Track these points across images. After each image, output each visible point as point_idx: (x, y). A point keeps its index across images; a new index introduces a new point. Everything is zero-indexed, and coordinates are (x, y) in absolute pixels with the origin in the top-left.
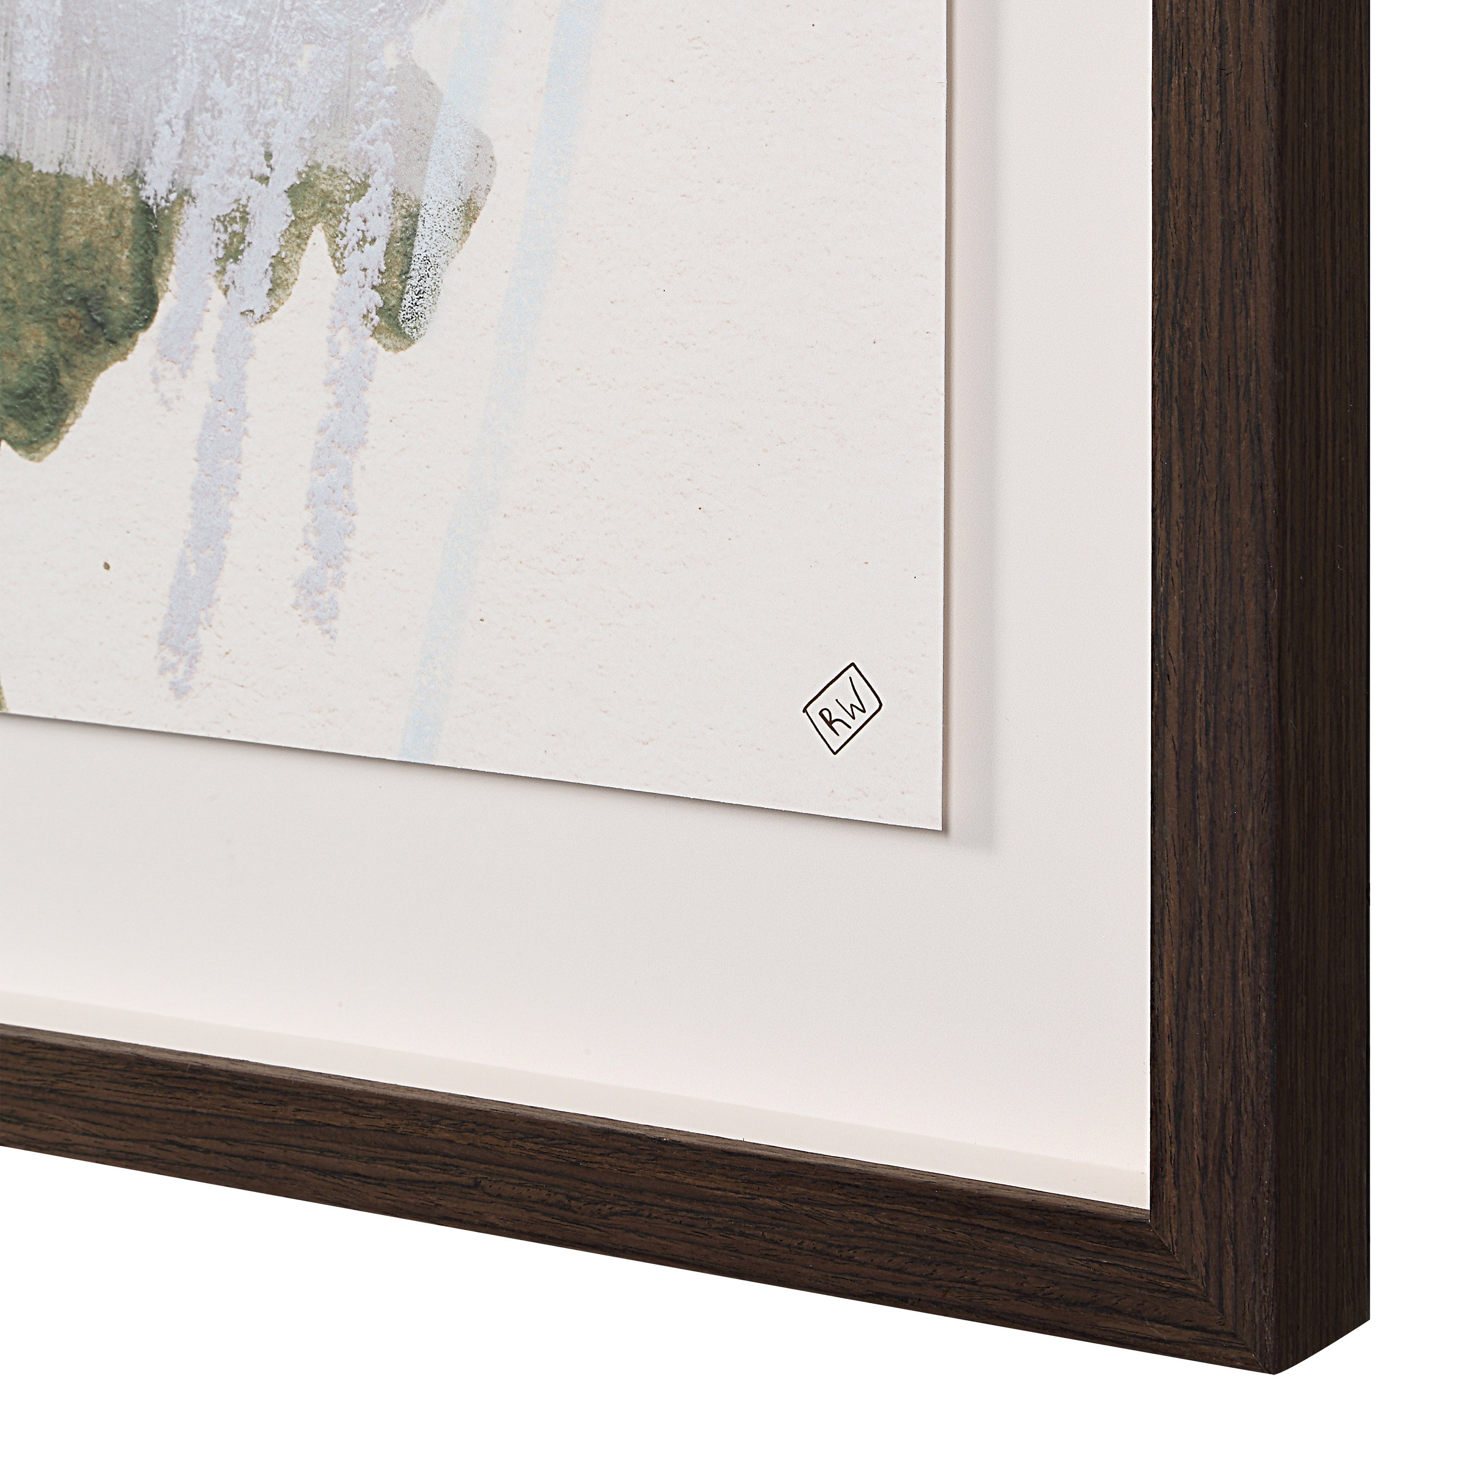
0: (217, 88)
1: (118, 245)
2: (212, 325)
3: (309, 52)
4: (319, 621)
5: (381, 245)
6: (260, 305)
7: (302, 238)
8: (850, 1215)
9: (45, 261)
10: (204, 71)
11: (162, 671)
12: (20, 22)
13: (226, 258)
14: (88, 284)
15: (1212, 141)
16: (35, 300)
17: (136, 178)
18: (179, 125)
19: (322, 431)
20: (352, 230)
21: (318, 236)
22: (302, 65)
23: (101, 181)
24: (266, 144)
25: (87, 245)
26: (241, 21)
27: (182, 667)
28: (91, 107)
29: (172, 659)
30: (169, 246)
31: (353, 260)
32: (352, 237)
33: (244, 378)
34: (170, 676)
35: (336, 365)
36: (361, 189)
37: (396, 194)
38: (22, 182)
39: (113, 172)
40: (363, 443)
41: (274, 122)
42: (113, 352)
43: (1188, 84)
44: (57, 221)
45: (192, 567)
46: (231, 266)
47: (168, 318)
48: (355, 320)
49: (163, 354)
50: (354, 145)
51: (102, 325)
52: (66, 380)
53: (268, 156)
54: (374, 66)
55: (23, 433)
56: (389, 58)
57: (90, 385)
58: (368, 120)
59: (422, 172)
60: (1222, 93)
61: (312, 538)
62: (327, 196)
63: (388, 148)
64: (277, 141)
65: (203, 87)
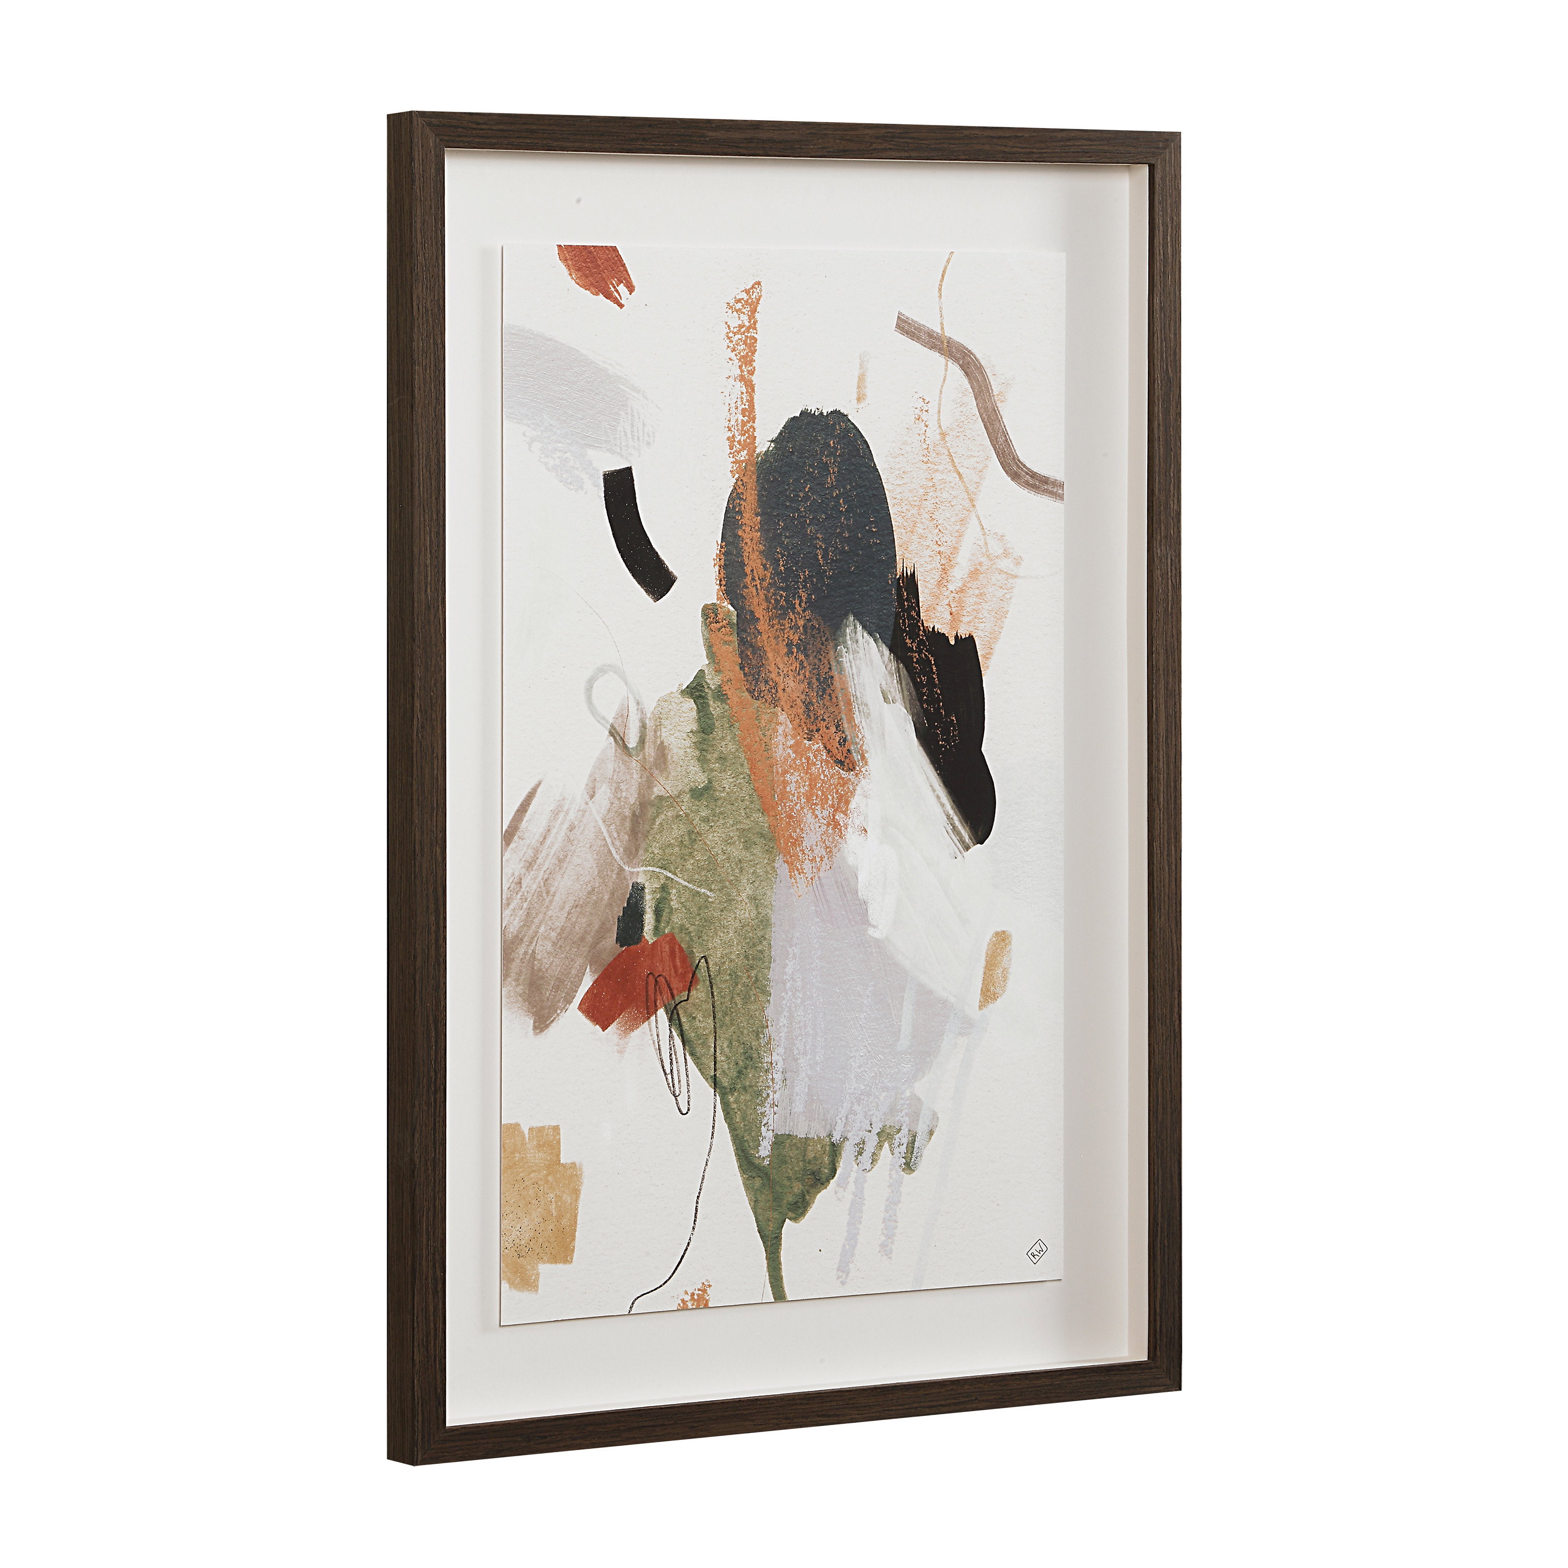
0: (856, 1107)
1: (824, 1156)
2: (853, 1175)
3: (884, 1094)
4: (886, 1255)
5: (905, 1145)
6: (868, 1167)
7: (881, 1146)
8: (1079, 1380)
9: (801, 1163)
10: (852, 1103)
11: (838, 1278)
12: (795, 1095)
13: (858, 1155)
14: (815, 1168)
15: (1168, 1092)
16: (797, 1175)
17: (830, 1135)
18: (844, 1119)
19: (887, 1200)
20: (896, 1143)
21: (886, 1145)
22: (882, 1098)
23: (819, 1137)
24: (871, 1121)
25: (814, 1157)
26: (863, 1087)
27: (844, 1276)
28: (816, 1117)
29: (840, 1274)
30: (840, 1154)
31: (896, 1151)
32: (896, 1144)
33: (863, 1188)
34: (840, 1279)
35: (892, 1181)
36: (899, 1131)
37: (909, 1130)
38: (794, 1141)
39: (823, 1134)
40: (900, 1202)
41: (873, 1115)
42: (823, 1187)
43: (1163, 1080)
44: (805, 1151)
45: (847, 1247)
46: (859, 1157)
47: (840, 1175)
48: (897, 1167)
49: (838, 1185)
50: (897, 1119)
51: (819, 1180)
52: (807, 1197)
53: (871, 1124)
54: (903, 1096)
55: (793, 1215)
56: (908, 1094)
57: (815, 1198)
58: (901, 1111)
59: (917, 1124)
60: (1171, 1080)
61: (884, 1231)
62: (889, 1134)
63: (907, 1118)
64: (874, 1120)
65: (851, 1107)
